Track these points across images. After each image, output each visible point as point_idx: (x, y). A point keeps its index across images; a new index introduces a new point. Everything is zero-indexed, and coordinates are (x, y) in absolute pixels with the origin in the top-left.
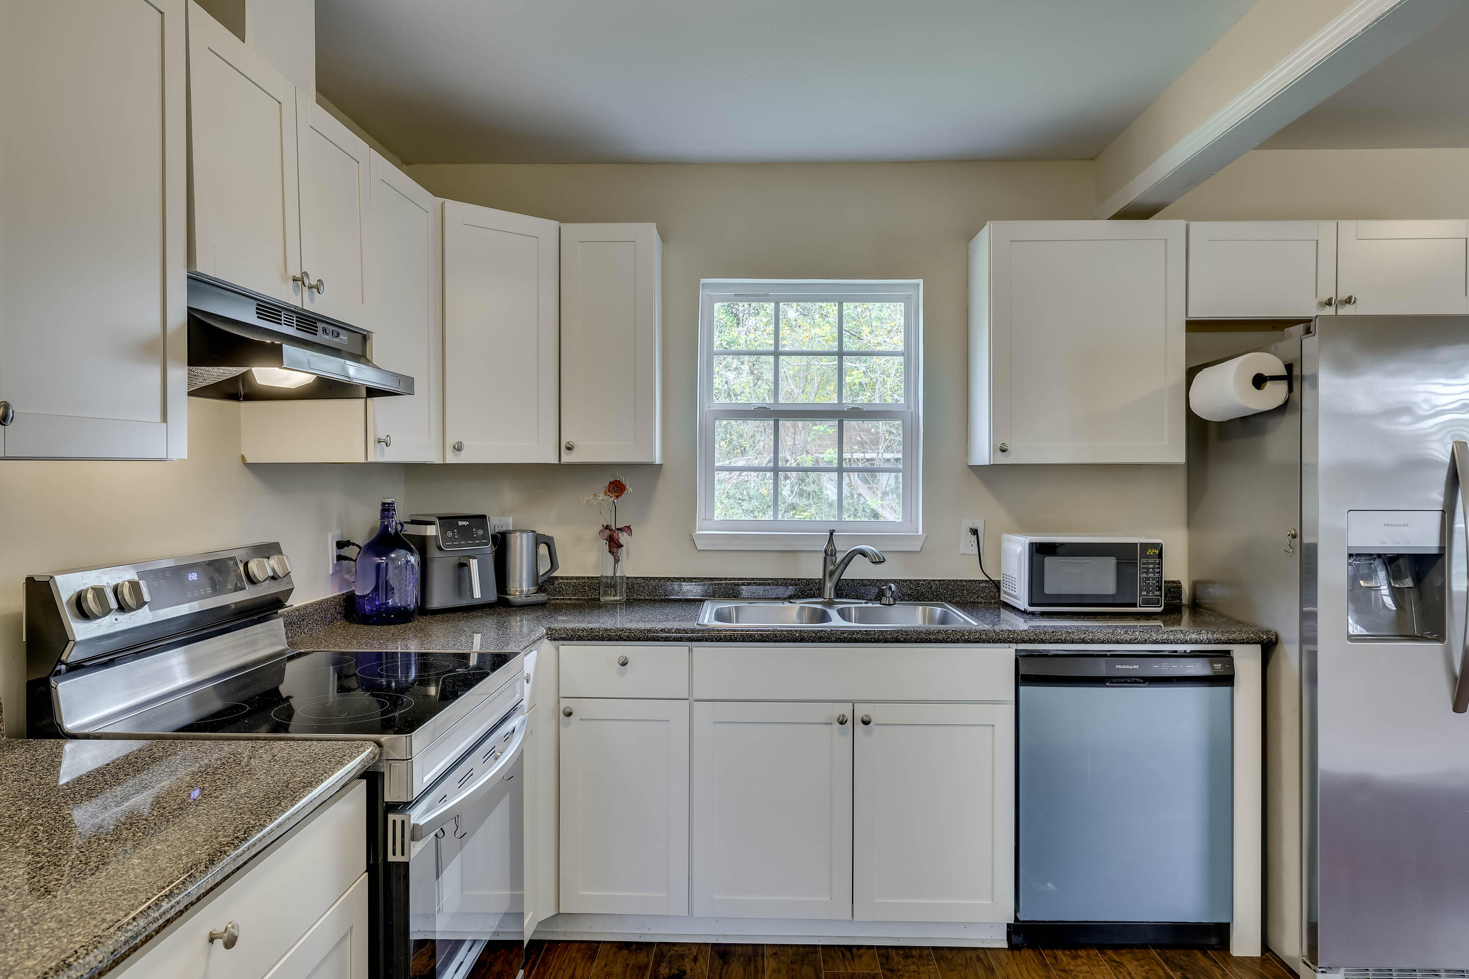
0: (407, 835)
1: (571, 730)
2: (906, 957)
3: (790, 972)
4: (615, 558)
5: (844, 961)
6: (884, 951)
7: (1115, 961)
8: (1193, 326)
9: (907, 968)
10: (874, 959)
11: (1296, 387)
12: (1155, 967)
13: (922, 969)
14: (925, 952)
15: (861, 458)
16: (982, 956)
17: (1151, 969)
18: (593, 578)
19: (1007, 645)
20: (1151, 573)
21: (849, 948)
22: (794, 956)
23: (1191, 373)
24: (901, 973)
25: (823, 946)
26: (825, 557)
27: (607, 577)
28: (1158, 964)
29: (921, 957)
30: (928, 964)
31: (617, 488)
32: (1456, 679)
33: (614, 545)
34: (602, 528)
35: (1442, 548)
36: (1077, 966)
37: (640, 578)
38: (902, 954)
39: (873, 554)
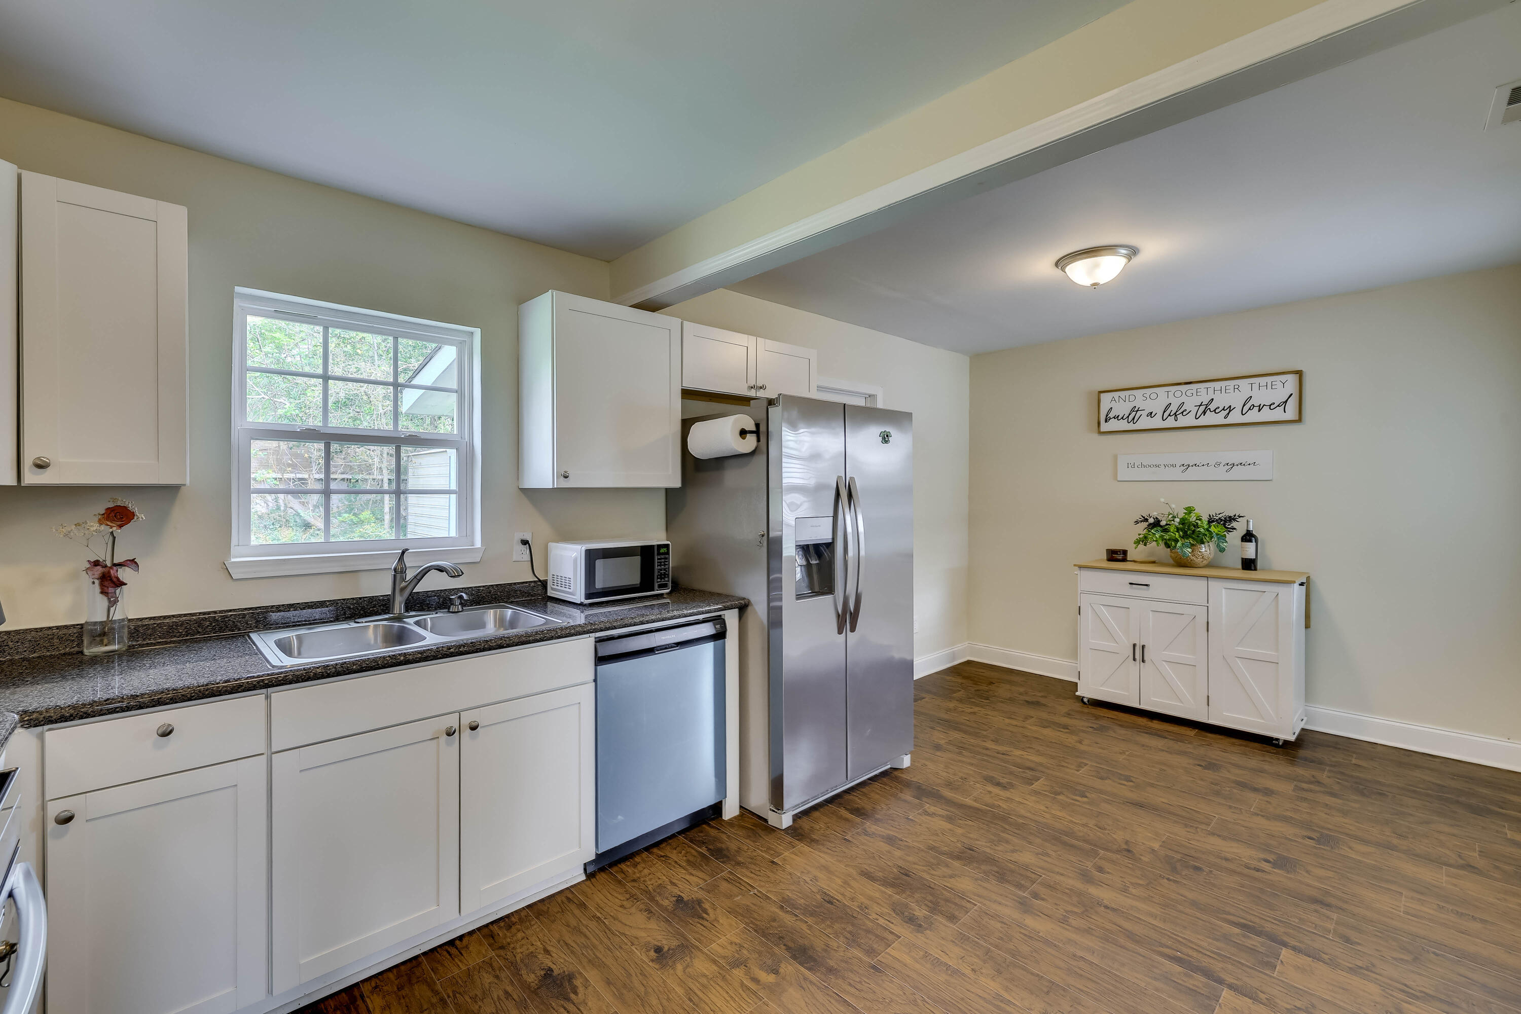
1: (69, 841)
2: (509, 927)
3: (402, 1001)
4: (109, 599)
5: (453, 959)
6: (486, 931)
7: (661, 856)
8: (688, 394)
9: (515, 938)
10: (481, 944)
11: (763, 439)
12: (690, 850)
13: (529, 932)
14: (523, 914)
15: (292, 477)
16: (570, 896)
17: (687, 852)
18: (66, 627)
19: (587, 635)
20: (662, 565)
21: (451, 943)
22: (398, 980)
23: (686, 425)
24: (512, 946)
25: (424, 954)
26: (394, 575)
27: (95, 623)
28: (689, 847)
29: (521, 920)
30: (532, 926)
31: (120, 515)
32: (839, 615)
33: (109, 584)
34: (88, 566)
35: (833, 539)
36: (640, 872)
37: (146, 618)
38: (504, 926)
39: (451, 569)
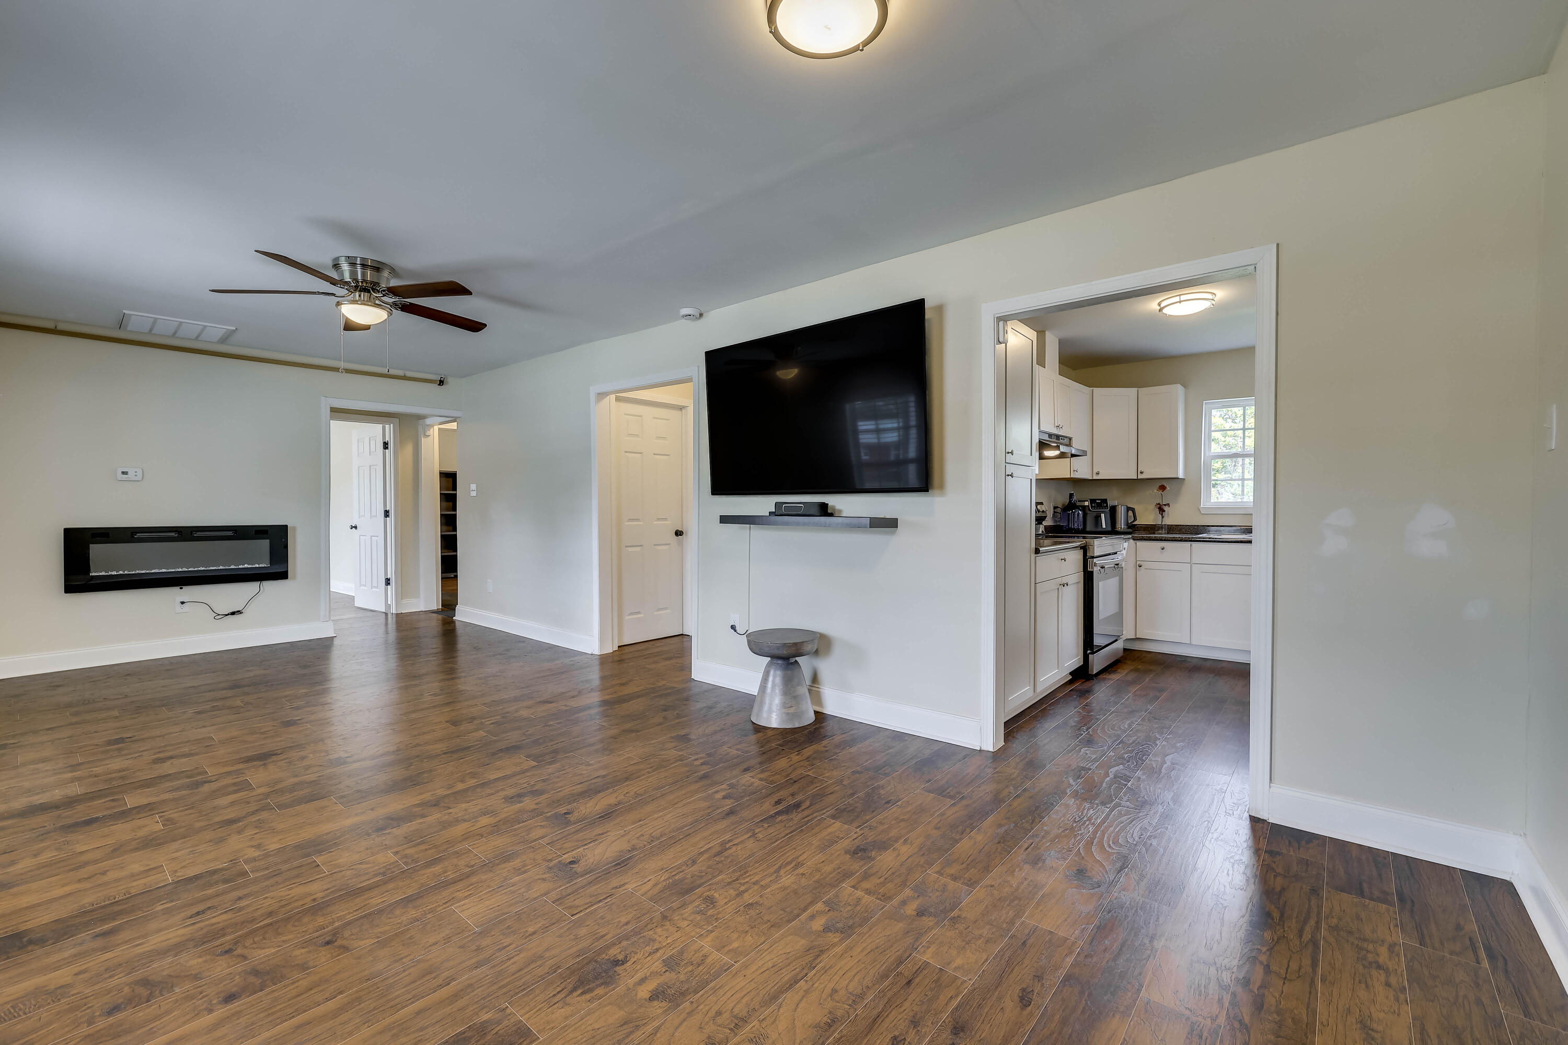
0: (1093, 564)
1: (1141, 572)
4: (1162, 517)
18: (1152, 525)
27: (1158, 525)
31: (1163, 488)
33: (1161, 510)
34: (1157, 505)
37: (1171, 525)
